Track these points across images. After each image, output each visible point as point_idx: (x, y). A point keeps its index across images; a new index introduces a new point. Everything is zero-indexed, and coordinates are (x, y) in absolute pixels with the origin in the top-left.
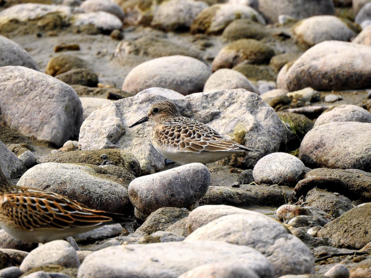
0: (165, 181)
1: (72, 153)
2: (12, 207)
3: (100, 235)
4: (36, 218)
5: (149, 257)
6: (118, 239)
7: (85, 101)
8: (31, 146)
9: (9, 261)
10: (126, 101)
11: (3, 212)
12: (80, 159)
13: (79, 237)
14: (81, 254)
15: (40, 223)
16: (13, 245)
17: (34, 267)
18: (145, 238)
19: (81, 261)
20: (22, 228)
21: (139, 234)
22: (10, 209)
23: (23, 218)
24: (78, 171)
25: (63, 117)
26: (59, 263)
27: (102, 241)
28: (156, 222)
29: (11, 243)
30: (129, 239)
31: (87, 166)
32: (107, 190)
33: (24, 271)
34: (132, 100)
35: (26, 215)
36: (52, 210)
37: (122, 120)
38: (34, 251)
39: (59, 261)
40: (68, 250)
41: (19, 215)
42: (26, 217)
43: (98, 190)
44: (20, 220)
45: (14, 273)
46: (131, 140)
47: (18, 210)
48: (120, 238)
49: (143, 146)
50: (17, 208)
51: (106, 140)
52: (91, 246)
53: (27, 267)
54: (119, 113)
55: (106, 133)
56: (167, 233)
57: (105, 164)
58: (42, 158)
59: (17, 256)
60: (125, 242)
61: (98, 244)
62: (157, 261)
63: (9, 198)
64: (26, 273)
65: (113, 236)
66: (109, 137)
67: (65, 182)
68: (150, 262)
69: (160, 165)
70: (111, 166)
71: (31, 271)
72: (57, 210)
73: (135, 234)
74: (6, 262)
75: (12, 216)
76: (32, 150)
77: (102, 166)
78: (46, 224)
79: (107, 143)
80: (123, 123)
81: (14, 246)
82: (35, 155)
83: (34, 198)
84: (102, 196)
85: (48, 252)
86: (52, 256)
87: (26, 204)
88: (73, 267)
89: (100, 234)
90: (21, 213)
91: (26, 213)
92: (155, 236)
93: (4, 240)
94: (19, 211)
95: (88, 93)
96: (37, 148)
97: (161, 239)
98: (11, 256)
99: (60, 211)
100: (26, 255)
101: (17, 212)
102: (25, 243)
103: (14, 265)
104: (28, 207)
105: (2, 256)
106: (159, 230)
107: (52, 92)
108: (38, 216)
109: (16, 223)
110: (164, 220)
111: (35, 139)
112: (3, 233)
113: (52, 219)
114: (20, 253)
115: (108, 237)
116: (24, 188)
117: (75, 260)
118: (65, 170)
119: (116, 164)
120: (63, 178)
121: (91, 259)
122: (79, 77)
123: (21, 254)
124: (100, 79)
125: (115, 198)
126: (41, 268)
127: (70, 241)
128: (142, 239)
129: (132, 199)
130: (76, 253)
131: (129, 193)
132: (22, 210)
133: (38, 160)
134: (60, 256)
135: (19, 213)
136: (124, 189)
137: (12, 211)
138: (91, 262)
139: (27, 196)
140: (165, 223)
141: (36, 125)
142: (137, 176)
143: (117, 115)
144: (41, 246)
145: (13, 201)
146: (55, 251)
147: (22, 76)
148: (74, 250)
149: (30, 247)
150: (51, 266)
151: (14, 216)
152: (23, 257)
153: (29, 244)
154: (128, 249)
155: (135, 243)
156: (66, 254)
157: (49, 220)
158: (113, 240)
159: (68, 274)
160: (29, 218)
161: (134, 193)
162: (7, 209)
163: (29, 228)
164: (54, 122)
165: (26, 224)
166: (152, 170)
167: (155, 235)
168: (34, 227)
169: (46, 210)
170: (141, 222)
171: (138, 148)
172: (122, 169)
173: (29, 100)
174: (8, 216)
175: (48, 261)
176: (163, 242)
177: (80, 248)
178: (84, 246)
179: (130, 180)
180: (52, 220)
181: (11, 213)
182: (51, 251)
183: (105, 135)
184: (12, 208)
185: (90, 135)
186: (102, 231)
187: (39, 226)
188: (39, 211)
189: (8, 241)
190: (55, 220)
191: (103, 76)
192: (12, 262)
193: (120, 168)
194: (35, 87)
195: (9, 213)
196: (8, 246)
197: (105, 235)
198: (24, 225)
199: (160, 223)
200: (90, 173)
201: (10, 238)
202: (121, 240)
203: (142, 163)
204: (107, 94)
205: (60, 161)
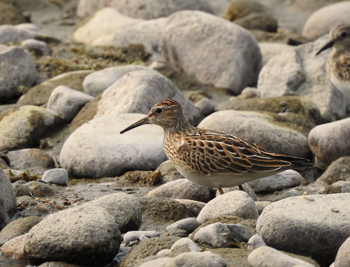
0: (346, 129)
1: (251, 101)
2: (189, 151)
3: (280, 185)
4: (213, 163)
5: (329, 208)
6: (298, 189)
7: (264, 47)
8: (209, 93)
9: (186, 212)
10: (306, 47)
11: (179, 156)
12: (259, 107)
13: (258, 187)
14: (259, 205)
15: (217, 167)
16: (190, 195)
17: (211, 218)
18: (326, 188)
19: (260, 212)
20: (199, 173)
21: (319, 184)
22: (187, 154)
23: (200, 162)
24: (257, 120)
25: (242, 64)
26: (237, 214)
27: (282, 192)
28: (337, 172)
29: (187, 194)
30: (310, 189)
31: (266, 115)
32: (286, 138)
33: (201, 222)
34: (312, 46)
35: (203, 159)
36: (230, 154)
37: (302, 66)
38: (211, 202)
39: (237, 212)
40: (247, 201)
41: (197, 160)
42: (203, 162)
43: (278, 139)
44: (197, 165)
45: (190, 224)
46: (311, 87)
47: (195, 154)
48: (300, 188)
49: (323, 94)
50: (195, 152)
51: (285, 87)
52: (270, 197)
53: (204, 218)
54: (299, 59)
55: (285, 79)
56: (348, 183)
57: (284, 111)
58: (219, 106)
59: (194, 207)
60: (305, 193)
61: (277, 194)
62: (337, 212)
63: (186, 141)
64: (203, 225)
65: (293, 186)
66: (289, 84)
67: (244, 131)
68: (331, 212)
69: (341, 112)
70: (291, 114)
71: (208, 222)
72: (235, 154)
73: (315, 184)
74: (183, 212)
75: (189, 160)
76: (210, 97)
77: (281, 114)
78: (223, 168)
79: (287, 91)
80: (303, 70)
81: (190, 197)
82: (213, 103)
83: (212, 142)
84: (281, 144)
85: (226, 202)
86: (229, 207)
87: (203, 148)
88: (251, 218)
89: (279, 183)
90: (198, 158)
91: (203, 157)
92: (336, 186)
93: (181, 191)
94: (197, 155)
95: (267, 39)
96: (215, 95)
97: (342, 189)
98: (188, 207)
99: (238, 155)
100: (204, 206)
101: (194, 156)
102: (202, 193)
103: (191, 216)
104: (205, 151)
105: (178, 207)
106: (340, 180)
107: (230, 38)
108: (216, 160)
109: (193, 168)
110: (345, 170)
111: (212, 86)
112: (180, 183)
113: (229, 163)
114: (197, 203)
115: (288, 187)
116: (202, 130)
117: (254, 211)
118: (243, 118)
119: (296, 112)
120: (241, 127)
121: (270, 210)
122: (257, 22)
123: (197, 205)
124: (280, 24)
125: (295, 147)
126: (219, 219)
127: (249, 191)
128: (323, 189)
129: (312, 148)
130: (254, 204)
131: (309, 142)
132: (199, 154)
133: (216, 108)
134: (238, 207)
135: (196, 157)
136: (304, 138)
137: (189, 155)
138: (269, 213)
139: (204, 139)
140: (346, 172)
141: (214, 72)
142: (318, 124)
143: (297, 61)
144: (219, 196)
145: (190, 145)
146: (233, 202)
147: (199, 22)
148: (253, 200)
149: (208, 197)
150: (229, 217)
151: (191, 161)
152: (200, 208)
153: (207, 195)
154: (308, 199)
155: (315, 193)
156: (244, 204)
157: (226, 164)
158: (293, 190)
159: (246, 225)
160: (206, 162)
161: (315, 142)
162: (184, 153)
163: (206, 173)
164: (232, 69)
165: (203, 169)
166: (333, 118)
167: (336, 184)
168: (212, 172)
169: (223, 154)
170: (321, 171)
171: (318, 96)
172: (302, 116)
173: (207, 46)
174: (184, 160)
175: (225, 212)
176: (344, 192)
177: (258, 199)
178: (263, 196)
179: (310, 128)
180: (229, 165)
181: (188, 158)
182: (229, 202)
183: (285, 82)
184: (189, 153)
185: (269, 81)
186: (281, 181)
187: (216, 171)
188: (216, 155)
189: (184, 191)
190: (233, 165)
191: (284, 21)
192: (189, 212)
193: (300, 116)
194: (212, 32)
195: (186, 157)
196: (185, 196)
197: (284, 185)
198: (202, 170)
199: (341, 172)
200: (269, 121)
201: (187, 189)
202: (301, 190)
203: (323, 110)
204: (286, 40)
205: (238, 109)
